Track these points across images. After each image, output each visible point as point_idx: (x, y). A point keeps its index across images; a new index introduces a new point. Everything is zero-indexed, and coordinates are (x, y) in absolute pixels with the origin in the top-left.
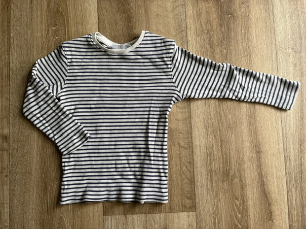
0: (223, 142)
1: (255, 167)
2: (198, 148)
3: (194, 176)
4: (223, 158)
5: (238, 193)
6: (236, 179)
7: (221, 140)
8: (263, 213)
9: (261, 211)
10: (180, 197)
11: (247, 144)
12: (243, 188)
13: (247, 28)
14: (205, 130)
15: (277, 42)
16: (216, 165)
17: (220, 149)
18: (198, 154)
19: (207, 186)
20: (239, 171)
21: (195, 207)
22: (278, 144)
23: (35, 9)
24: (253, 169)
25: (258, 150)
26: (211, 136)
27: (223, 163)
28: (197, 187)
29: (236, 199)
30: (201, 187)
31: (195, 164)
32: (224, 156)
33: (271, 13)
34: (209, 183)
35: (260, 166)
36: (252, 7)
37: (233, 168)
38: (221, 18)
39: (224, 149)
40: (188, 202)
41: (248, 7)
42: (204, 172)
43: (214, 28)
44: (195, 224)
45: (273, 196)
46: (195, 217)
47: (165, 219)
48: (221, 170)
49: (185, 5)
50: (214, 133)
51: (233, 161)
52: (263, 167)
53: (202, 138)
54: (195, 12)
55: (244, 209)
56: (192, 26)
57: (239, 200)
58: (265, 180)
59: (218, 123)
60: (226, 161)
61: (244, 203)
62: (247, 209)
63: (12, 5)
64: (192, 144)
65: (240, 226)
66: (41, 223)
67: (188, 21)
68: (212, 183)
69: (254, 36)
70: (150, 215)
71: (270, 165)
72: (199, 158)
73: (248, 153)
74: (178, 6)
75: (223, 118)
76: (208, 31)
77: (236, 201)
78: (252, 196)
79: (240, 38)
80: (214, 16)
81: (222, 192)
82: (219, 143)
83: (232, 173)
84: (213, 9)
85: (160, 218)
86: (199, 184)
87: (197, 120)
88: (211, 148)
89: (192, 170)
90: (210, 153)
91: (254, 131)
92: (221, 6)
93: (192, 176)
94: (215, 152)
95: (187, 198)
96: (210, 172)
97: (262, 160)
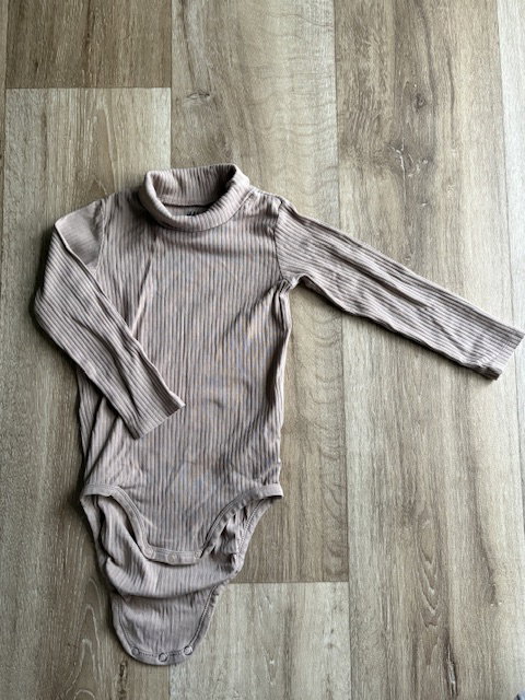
0: (403, 448)
1: (465, 497)
2: (357, 460)
3: (347, 513)
4: (404, 478)
5: (431, 549)
6: (428, 522)
7: (401, 445)
8: (477, 589)
9: (475, 584)
10: (318, 552)
11: (451, 453)
12: (440, 538)
13: (456, 229)
14: (370, 424)
15: (513, 260)
16: (391, 493)
17: (398, 461)
18: (357, 469)
19: (372, 531)
20: (434, 506)
21: (348, 572)
22: (511, 455)
23: (51, 180)
24: (462, 502)
25: (471, 466)
26: (381, 435)
27: (403, 488)
28: (353, 533)
29: (428, 559)
30: (361, 534)
31: (349, 488)
32: (407, 476)
33: (503, 202)
34: (376, 527)
35: (474, 497)
36: (465, 190)
37: (424, 498)
38: (407, 209)
39: (406, 462)
40: (334, 563)
41: (459, 190)
42: (367, 505)
43: (393, 227)
44: (346, 605)
45: (498, 555)
46: (347, 591)
47: (289, 594)
48: (400, 503)
49: (338, 181)
50: (388, 430)
51: (422, 486)
52: (480, 498)
53: (364, 438)
54: (357, 196)
55: (440, 577)
56: (352, 223)
57: (433, 561)
58: (483, 523)
59: (396, 412)
60: (410, 485)
61: (440, 567)
62: (447, 580)
63: (7, 172)
64: (346, 449)
65: (433, 612)
66: (50, 594)
67: (343, 212)
68: (381, 526)
69: (470, 245)
70: (260, 585)
71: (494, 494)
72: (358, 477)
73: (452, 471)
74: (326, 182)
75: (406, 402)
76: (381, 233)
77: (427, 563)
78: (458, 553)
79: (443, 248)
80: (394, 205)
81: (399, 544)
82: (398, 449)
83: (420, 509)
84: (392, 191)
85: (279, 592)
86: (356, 529)
87: (356, 405)
88: (382, 459)
89: (343, 502)
90: (380, 470)
91: (465, 429)
92: (407, 187)
93: (343, 512)
94: (389, 467)
95: (333, 553)
96: (378, 505)
97: (479, 484)
